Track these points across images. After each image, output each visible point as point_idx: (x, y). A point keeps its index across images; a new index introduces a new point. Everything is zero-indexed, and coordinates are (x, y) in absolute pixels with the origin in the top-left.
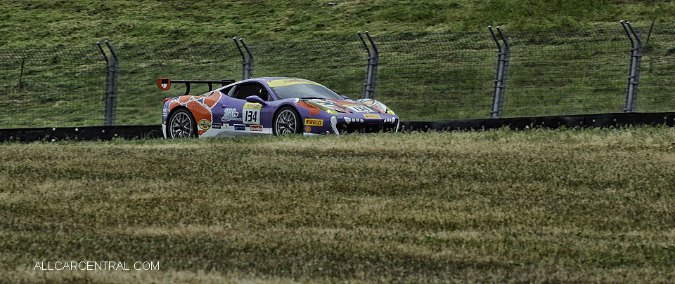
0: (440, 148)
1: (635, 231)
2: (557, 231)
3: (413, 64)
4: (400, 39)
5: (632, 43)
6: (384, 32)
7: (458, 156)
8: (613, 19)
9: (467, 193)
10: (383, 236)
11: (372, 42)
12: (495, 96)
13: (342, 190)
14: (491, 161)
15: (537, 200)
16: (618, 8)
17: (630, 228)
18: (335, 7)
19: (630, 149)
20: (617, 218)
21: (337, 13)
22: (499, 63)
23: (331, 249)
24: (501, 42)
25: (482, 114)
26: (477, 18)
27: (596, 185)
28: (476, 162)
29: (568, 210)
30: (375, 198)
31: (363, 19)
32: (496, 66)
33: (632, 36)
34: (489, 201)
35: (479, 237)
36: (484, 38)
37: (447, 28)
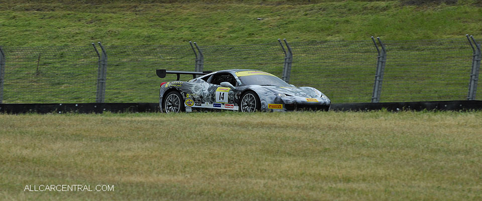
0: (337, 123)
1: (479, 186)
2: (423, 184)
3: (317, 63)
4: (308, 45)
5: (474, 50)
6: (297, 40)
7: (351, 129)
8: (460, 33)
9: (358, 156)
10: (299, 186)
11: (288, 47)
12: (375, 87)
13: (268, 152)
14: (374, 133)
15: (408, 162)
16: (464, 26)
17: (475, 184)
18: (262, 21)
19: (474, 126)
20: (466, 176)
21: (263, 26)
22: (378, 63)
23: (261, 194)
24: (380, 48)
25: (366, 99)
26: (363, 31)
27: (450, 152)
28: (364, 134)
29: (430, 170)
30: (292, 158)
31: (282, 30)
32: (376, 66)
33: (474, 46)
34: (374, 162)
35: (367, 188)
36: (368, 45)
37: (342, 37)
